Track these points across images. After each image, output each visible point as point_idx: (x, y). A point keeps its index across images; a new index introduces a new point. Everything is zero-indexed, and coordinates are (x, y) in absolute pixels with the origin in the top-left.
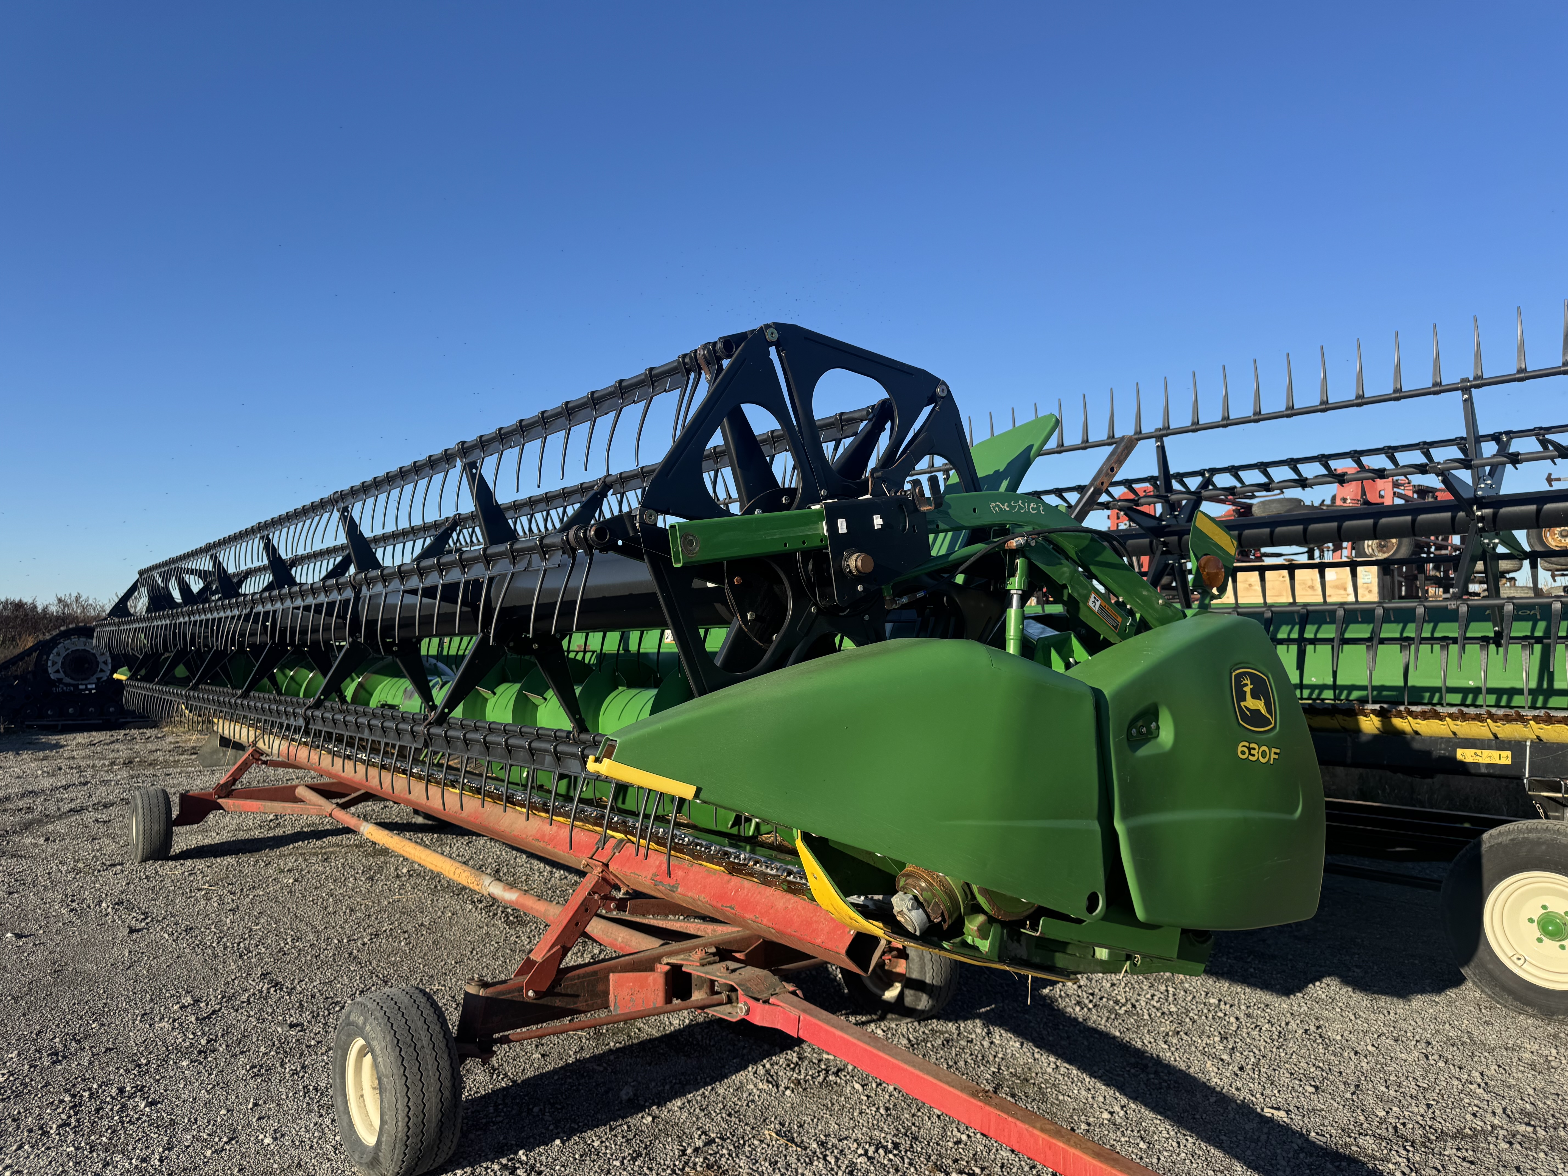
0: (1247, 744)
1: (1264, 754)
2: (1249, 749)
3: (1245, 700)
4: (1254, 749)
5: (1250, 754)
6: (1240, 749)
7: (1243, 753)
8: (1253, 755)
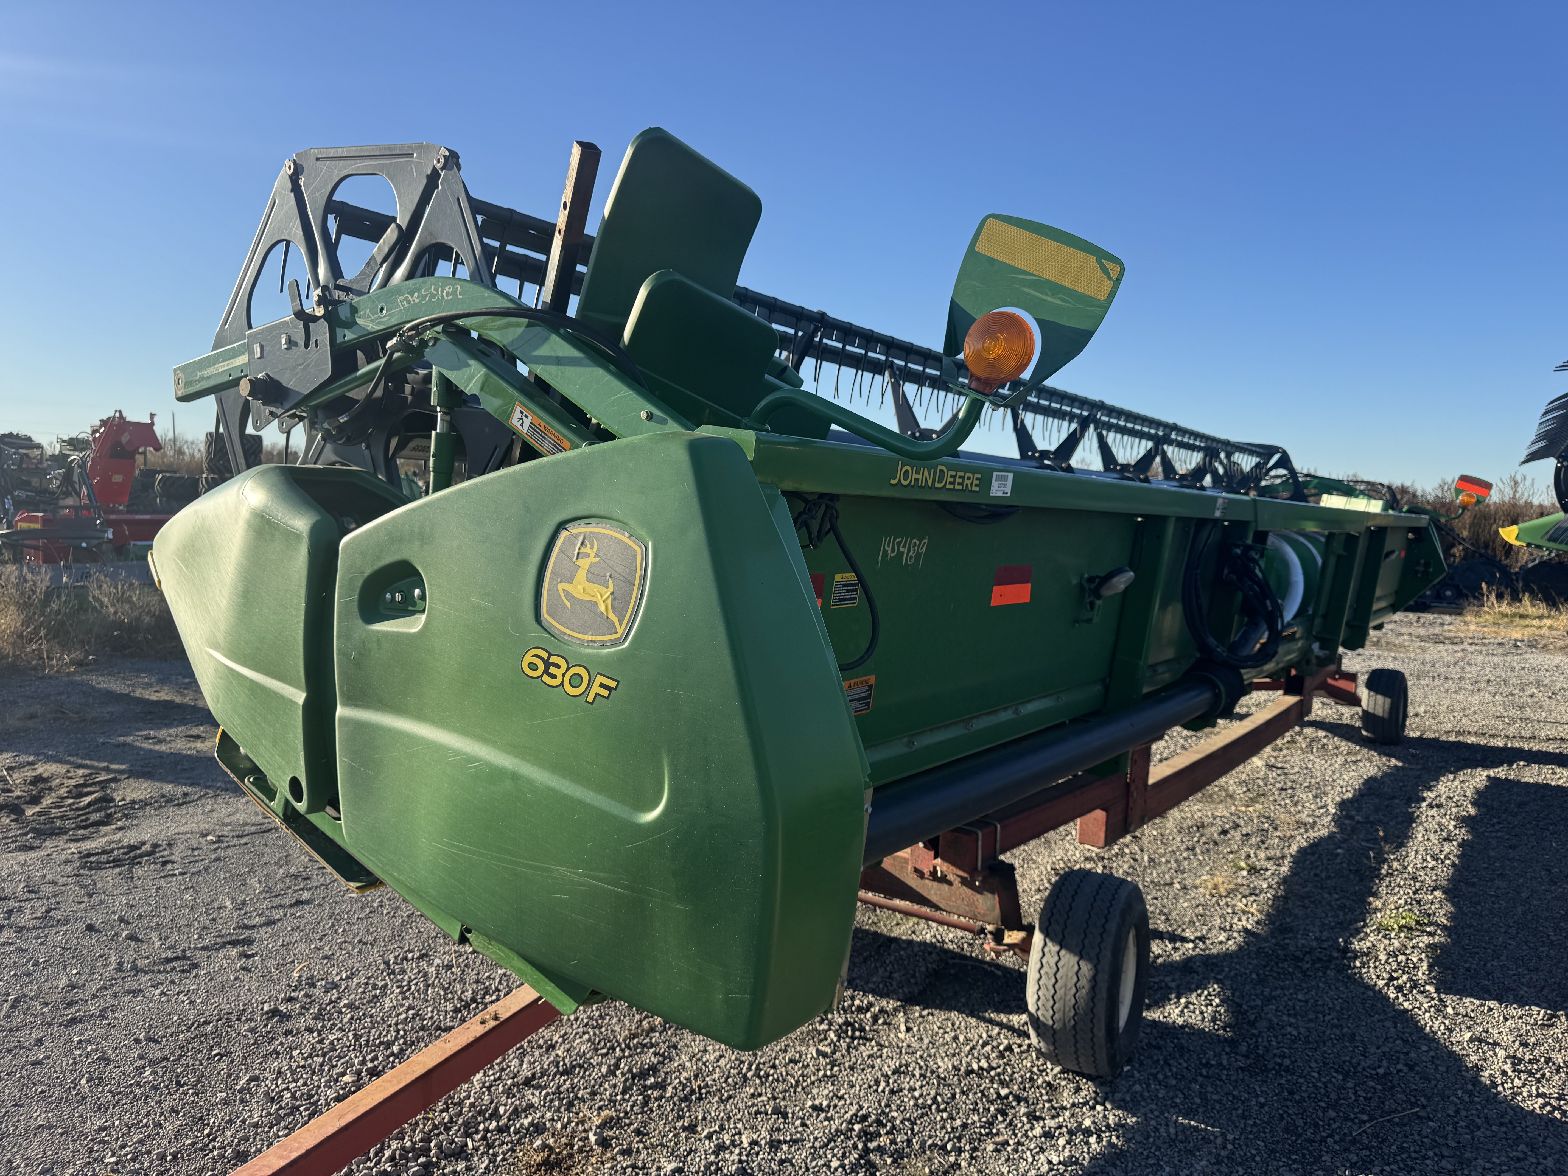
0: (545, 655)
1: (575, 681)
2: (547, 664)
3: (570, 580)
4: (558, 666)
5: (546, 671)
6: (528, 659)
7: (533, 666)
8: (554, 677)
